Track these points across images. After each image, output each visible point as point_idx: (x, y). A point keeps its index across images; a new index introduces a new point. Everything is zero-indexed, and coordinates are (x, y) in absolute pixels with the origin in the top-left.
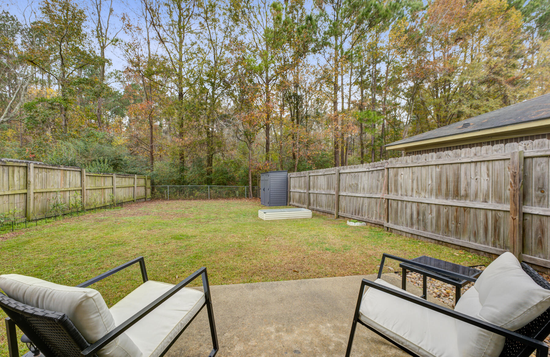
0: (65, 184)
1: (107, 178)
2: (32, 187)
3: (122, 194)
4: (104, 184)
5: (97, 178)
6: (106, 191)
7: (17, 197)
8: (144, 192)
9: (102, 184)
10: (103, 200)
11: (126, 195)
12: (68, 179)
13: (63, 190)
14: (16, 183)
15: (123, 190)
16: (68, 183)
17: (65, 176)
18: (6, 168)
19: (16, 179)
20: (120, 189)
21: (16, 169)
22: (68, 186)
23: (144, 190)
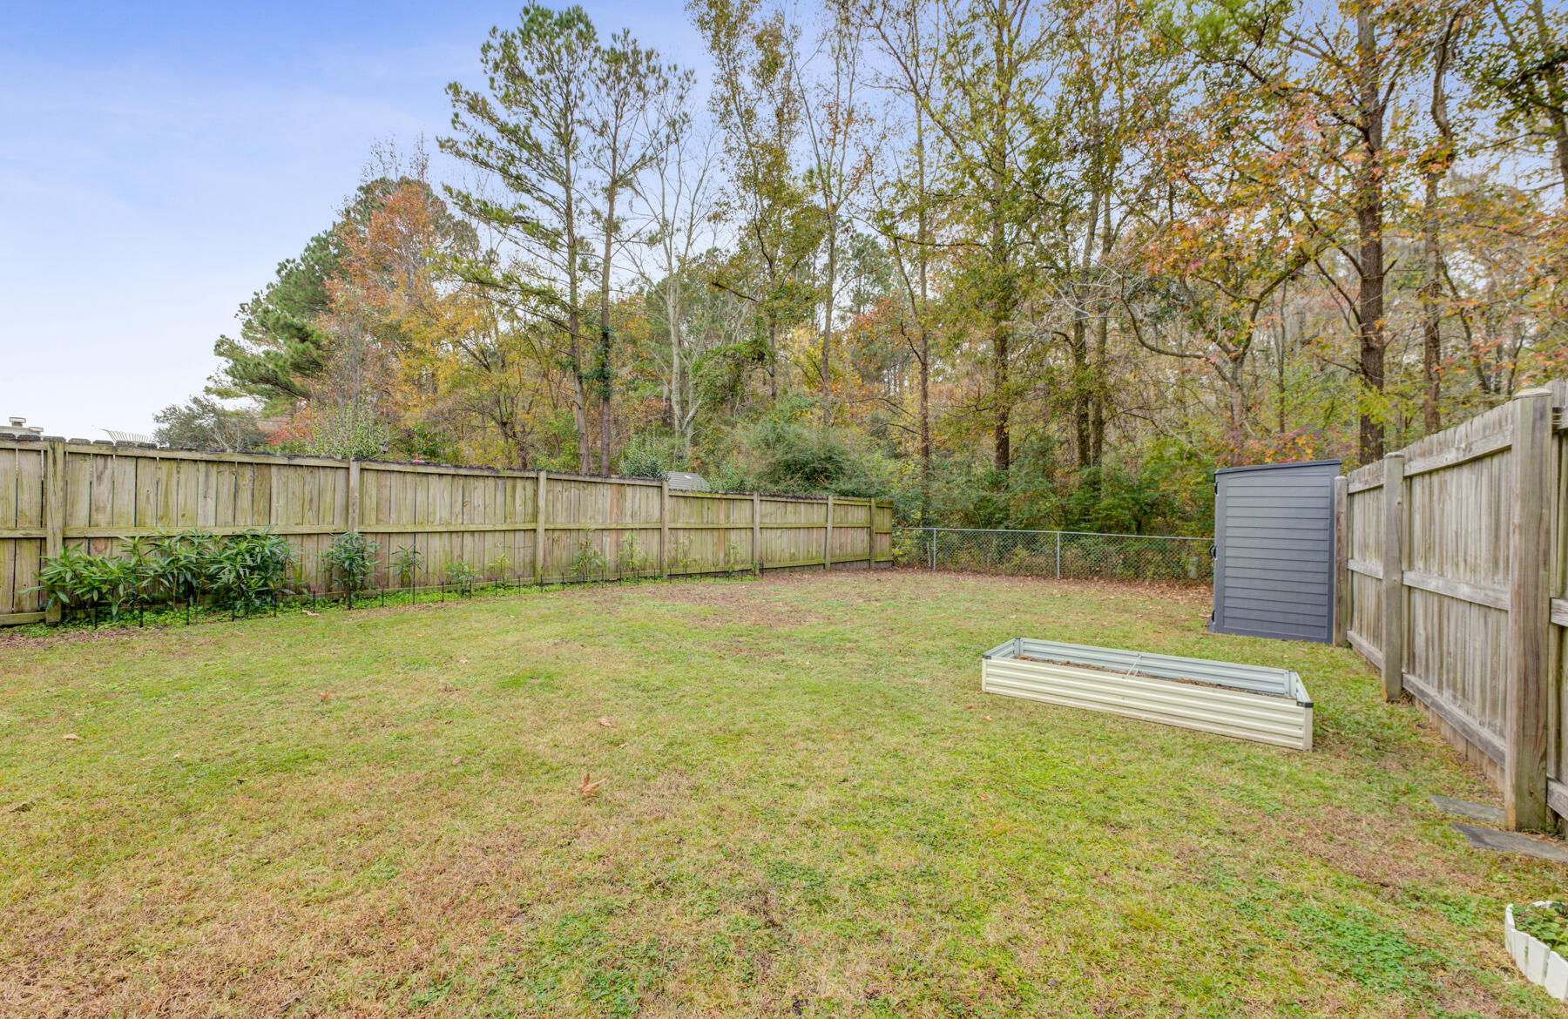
0: (622, 513)
1: (738, 503)
2: (542, 518)
3: (781, 546)
4: (728, 517)
5: (705, 502)
6: (733, 535)
7: (519, 536)
8: (866, 544)
9: (722, 516)
10: (722, 556)
11: (797, 547)
12: (628, 505)
13: (614, 526)
14: (519, 508)
15: (786, 535)
16: (629, 513)
17: (623, 497)
18: (500, 482)
19: (518, 501)
20: (779, 532)
21: (519, 483)
22: (629, 520)
23: (866, 538)
